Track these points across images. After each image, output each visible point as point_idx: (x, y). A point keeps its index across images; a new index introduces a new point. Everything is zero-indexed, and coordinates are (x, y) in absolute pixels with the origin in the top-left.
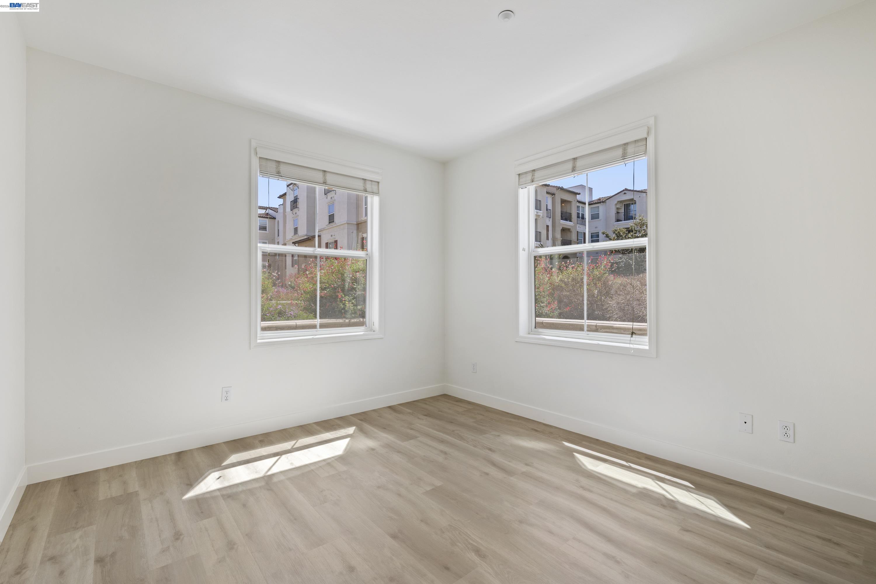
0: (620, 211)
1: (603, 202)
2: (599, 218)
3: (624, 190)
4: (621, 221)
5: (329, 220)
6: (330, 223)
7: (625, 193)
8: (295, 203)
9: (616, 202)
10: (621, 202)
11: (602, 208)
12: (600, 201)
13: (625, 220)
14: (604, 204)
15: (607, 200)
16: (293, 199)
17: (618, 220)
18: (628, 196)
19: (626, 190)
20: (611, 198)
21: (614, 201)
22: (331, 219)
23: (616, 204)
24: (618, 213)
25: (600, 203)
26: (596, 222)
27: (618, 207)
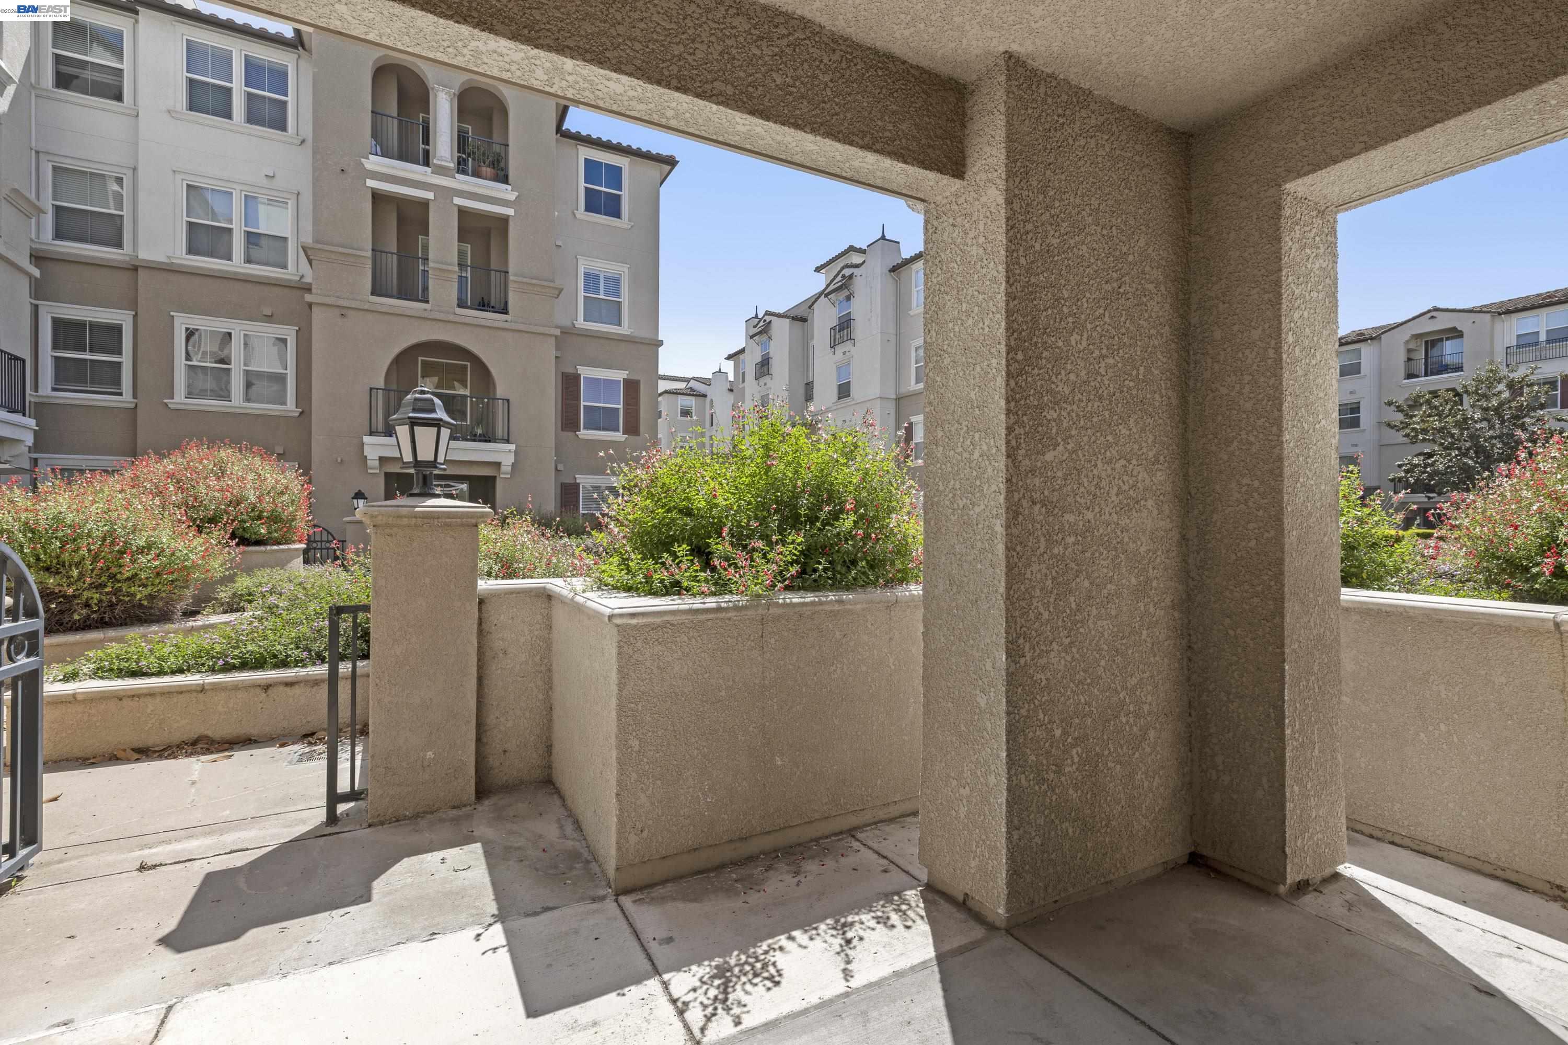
0: (1414, 356)
1: (1372, 339)
2: (1359, 373)
3: (1429, 311)
4: (1418, 376)
5: (839, 394)
6: (839, 398)
7: (1432, 317)
8: (764, 367)
9: (1407, 337)
10: (1417, 337)
11: (1367, 352)
12: (1361, 338)
13: (1426, 375)
14: (1375, 342)
15: (1383, 333)
16: (759, 359)
17: (1410, 376)
18: (1443, 323)
19: (1436, 309)
20: (1393, 328)
21: (1405, 334)
22: (844, 391)
23: (1407, 342)
24: (1409, 359)
25: (1365, 340)
26: (1352, 382)
27: (1411, 346)
